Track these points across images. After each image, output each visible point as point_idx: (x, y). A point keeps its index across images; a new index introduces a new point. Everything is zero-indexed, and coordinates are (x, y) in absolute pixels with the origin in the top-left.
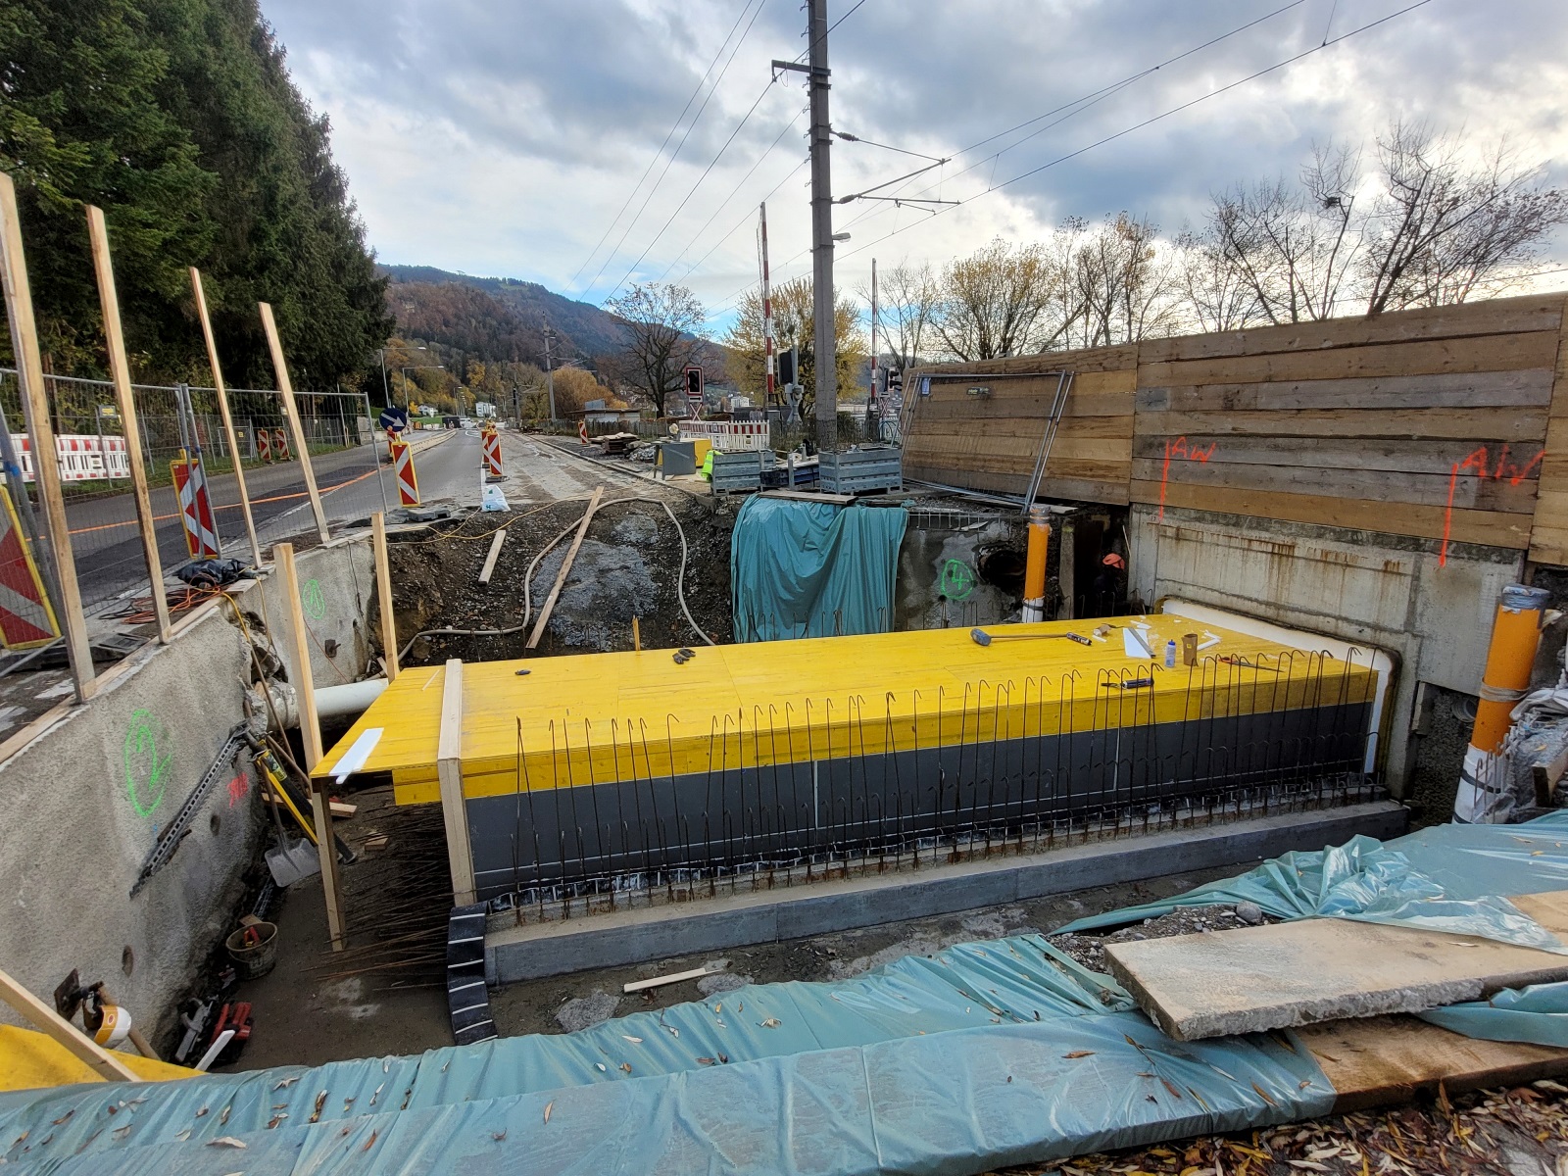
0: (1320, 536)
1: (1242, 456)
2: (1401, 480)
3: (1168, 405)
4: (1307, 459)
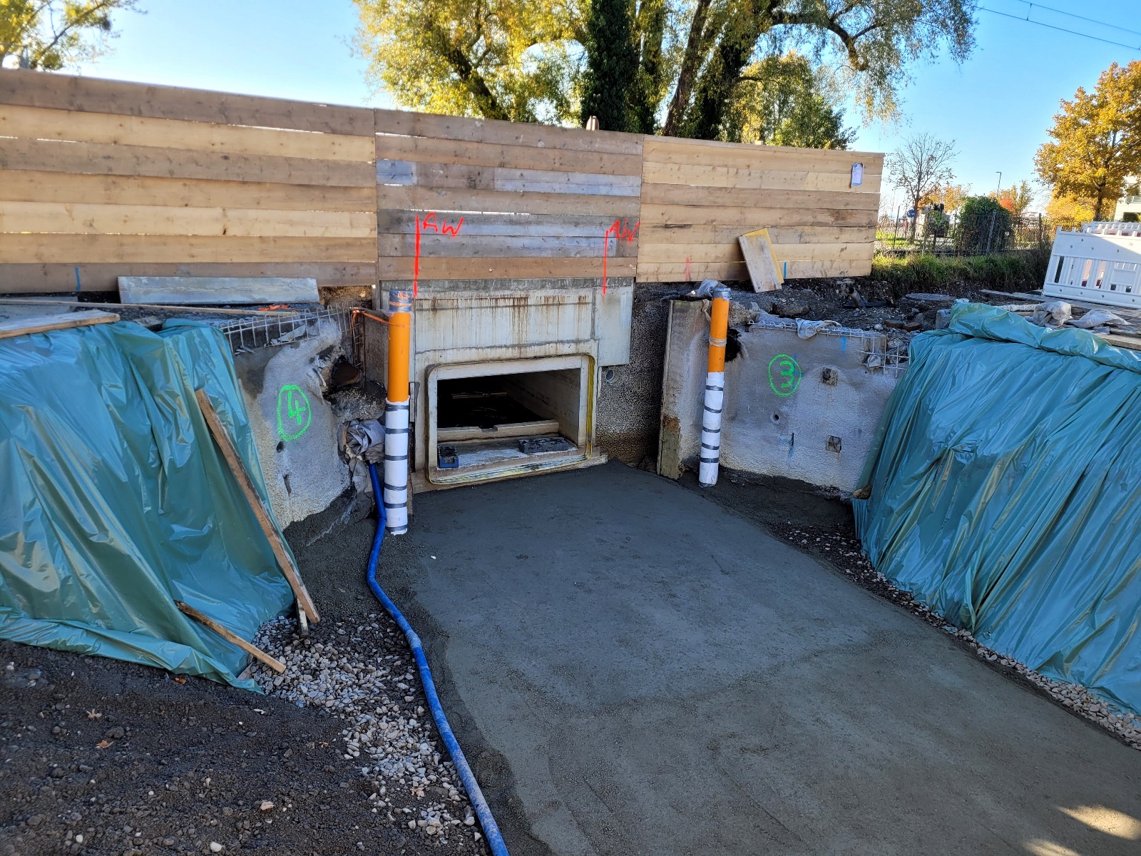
0: (543, 287)
1: (486, 229)
2: (584, 243)
3: (415, 179)
4: (533, 230)
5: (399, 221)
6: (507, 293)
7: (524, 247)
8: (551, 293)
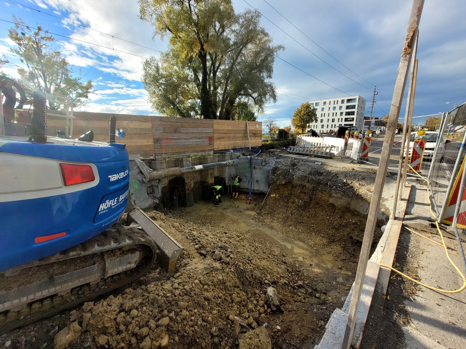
1: (179, 141)
2: (202, 143)
3: (162, 131)
4: (190, 140)
5: (159, 140)
6: (185, 154)
7: (188, 144)
8: (195, 154)
